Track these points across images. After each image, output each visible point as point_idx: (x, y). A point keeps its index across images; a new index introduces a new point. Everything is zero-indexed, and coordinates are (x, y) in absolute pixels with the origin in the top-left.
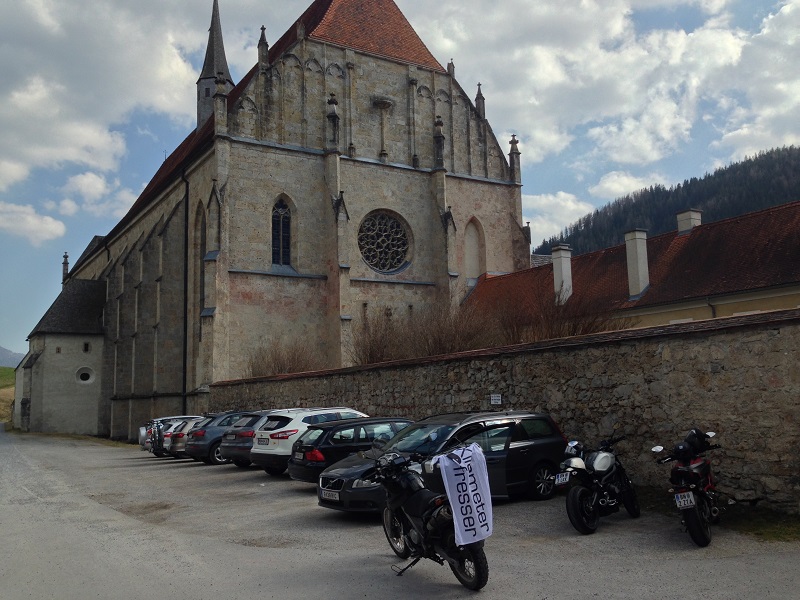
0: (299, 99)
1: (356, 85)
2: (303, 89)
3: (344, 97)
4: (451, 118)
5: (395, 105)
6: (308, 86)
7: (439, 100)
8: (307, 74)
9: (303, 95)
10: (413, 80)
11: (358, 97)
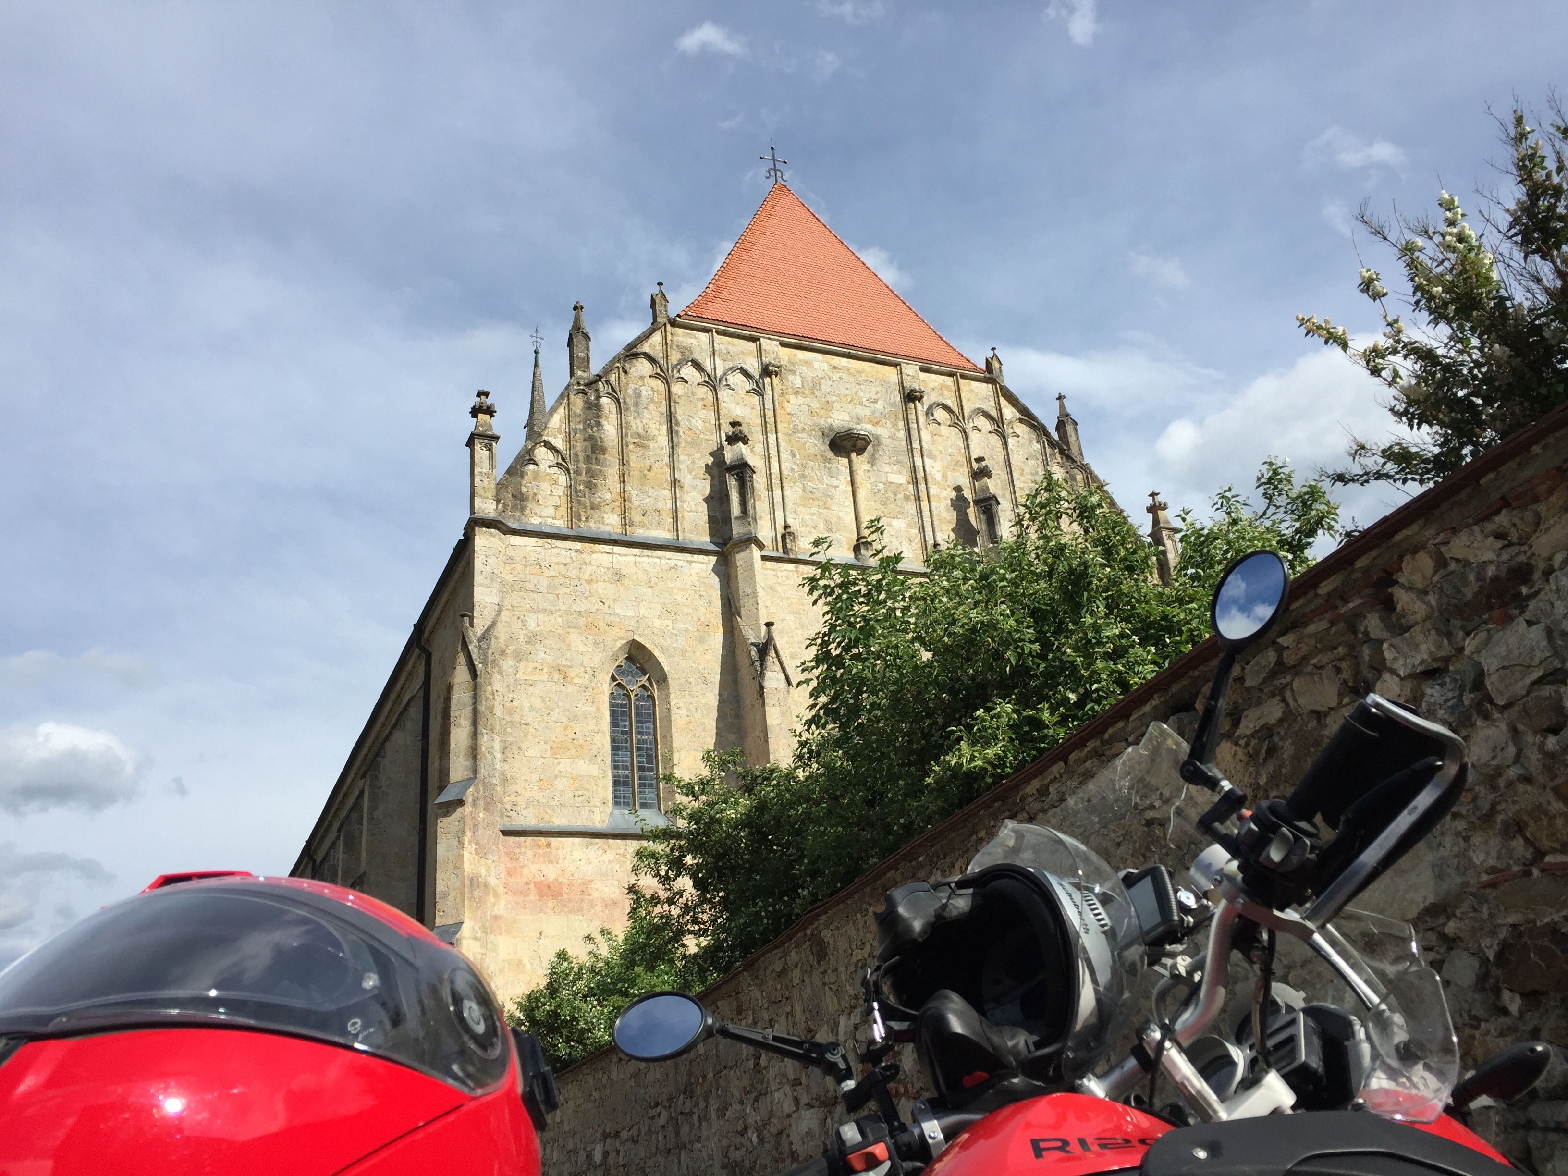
0: (663, 440)
1: (789, 408)
2: (671, 418)
3: (765, 432)
4: (1008, 464)
5: (879, 443)
6: (680, 413)
7: (977, 429)
8: (677, 389)
9: (671, 431)
10: (913, 391)
11: (795, 430)
